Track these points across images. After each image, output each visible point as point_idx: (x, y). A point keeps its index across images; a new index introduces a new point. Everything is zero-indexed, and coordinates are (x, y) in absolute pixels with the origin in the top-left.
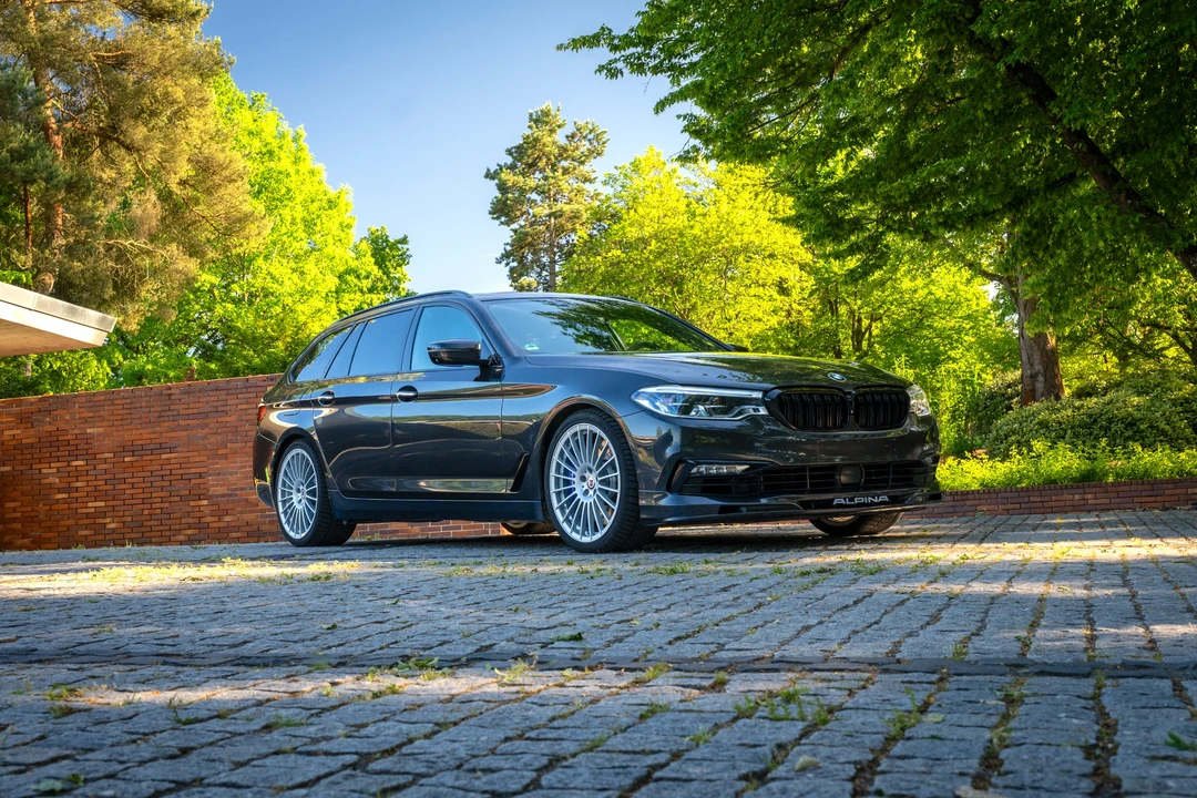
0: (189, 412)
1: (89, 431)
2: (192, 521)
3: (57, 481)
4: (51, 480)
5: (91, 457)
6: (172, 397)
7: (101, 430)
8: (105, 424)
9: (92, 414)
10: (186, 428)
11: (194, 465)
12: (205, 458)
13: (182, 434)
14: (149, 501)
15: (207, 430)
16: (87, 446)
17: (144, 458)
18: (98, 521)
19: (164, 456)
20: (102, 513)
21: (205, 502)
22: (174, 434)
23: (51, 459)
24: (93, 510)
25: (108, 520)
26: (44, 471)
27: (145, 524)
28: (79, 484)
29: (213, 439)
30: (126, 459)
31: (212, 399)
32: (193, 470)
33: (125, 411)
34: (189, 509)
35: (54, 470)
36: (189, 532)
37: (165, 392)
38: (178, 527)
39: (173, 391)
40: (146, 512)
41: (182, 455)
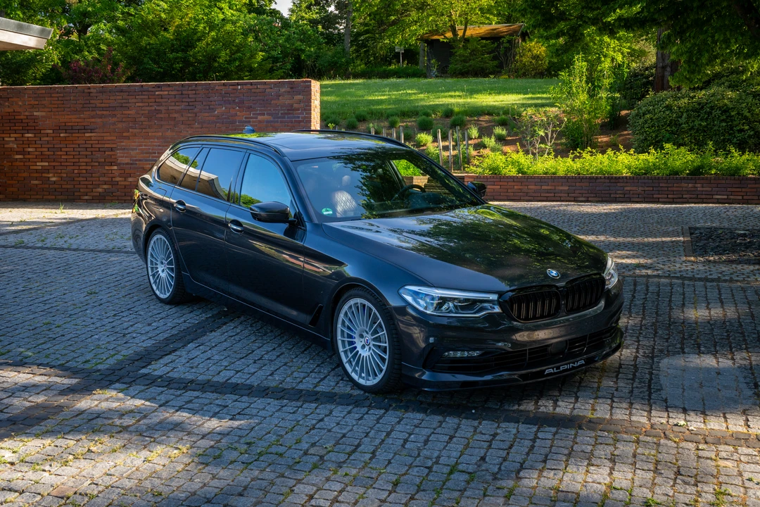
0: (103, 105)
1: (35, 114)
2: (106, 179)
3: (15, 146)
4: (11, 145)
5: (37, 131)
6: (91, 95)
7: (44, 114)
8: (46, 110)
9: (37, 103)
10: (101, 117)
11: (107, 142)
12: (115, 138)
13: (99, 120)
14: (78, 164)
15: (115, 119)
16: (34, 124)
17: (74, 135)
18: (44, 175)
19: (87, 135)
20: (47, 171)
21: (115, 168)
22: (93, 120)
23: (10, 132)
24: (40, 168)
25: (51, 175)
26: (6, 139)
27: (76, 179)
28: (30, 150)
29: (120, 125)
30: (62, 135)
31: (118, 97)
32: (106, 146)
33: (59, 102)
34: (105, 172)
35: (13, 139)
36: (105, 187)
37: (86, 91)
38: (97, 183)
39: (92, 90)
40: (76, 171)
41: (99, 134)
